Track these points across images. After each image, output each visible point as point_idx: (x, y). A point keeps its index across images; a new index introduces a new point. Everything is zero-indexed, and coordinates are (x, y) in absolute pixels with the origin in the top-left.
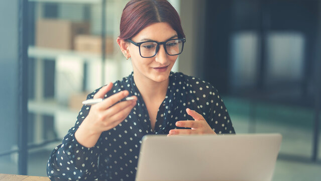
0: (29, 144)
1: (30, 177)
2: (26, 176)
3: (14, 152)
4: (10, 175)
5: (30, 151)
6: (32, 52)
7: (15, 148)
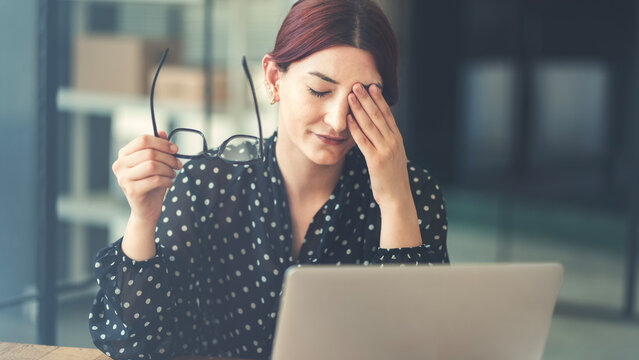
0: (60, 283)
1: (61, 348)
2: (52, 347)
3: (29, 299)
4: (21, 345)
5: (62, 297)
6: (66, 99)
7: (32, 291)
